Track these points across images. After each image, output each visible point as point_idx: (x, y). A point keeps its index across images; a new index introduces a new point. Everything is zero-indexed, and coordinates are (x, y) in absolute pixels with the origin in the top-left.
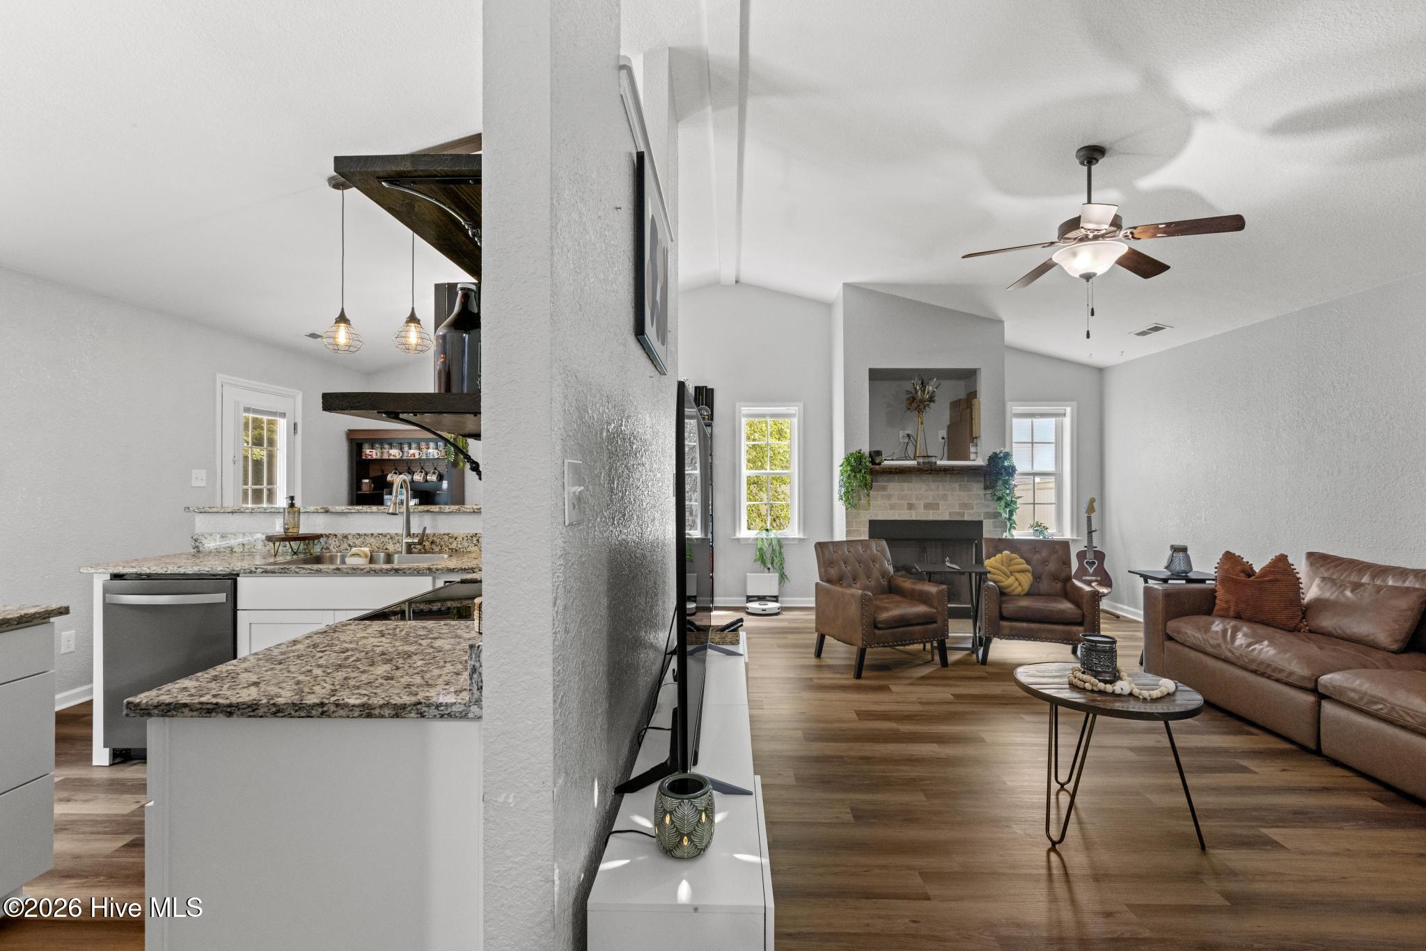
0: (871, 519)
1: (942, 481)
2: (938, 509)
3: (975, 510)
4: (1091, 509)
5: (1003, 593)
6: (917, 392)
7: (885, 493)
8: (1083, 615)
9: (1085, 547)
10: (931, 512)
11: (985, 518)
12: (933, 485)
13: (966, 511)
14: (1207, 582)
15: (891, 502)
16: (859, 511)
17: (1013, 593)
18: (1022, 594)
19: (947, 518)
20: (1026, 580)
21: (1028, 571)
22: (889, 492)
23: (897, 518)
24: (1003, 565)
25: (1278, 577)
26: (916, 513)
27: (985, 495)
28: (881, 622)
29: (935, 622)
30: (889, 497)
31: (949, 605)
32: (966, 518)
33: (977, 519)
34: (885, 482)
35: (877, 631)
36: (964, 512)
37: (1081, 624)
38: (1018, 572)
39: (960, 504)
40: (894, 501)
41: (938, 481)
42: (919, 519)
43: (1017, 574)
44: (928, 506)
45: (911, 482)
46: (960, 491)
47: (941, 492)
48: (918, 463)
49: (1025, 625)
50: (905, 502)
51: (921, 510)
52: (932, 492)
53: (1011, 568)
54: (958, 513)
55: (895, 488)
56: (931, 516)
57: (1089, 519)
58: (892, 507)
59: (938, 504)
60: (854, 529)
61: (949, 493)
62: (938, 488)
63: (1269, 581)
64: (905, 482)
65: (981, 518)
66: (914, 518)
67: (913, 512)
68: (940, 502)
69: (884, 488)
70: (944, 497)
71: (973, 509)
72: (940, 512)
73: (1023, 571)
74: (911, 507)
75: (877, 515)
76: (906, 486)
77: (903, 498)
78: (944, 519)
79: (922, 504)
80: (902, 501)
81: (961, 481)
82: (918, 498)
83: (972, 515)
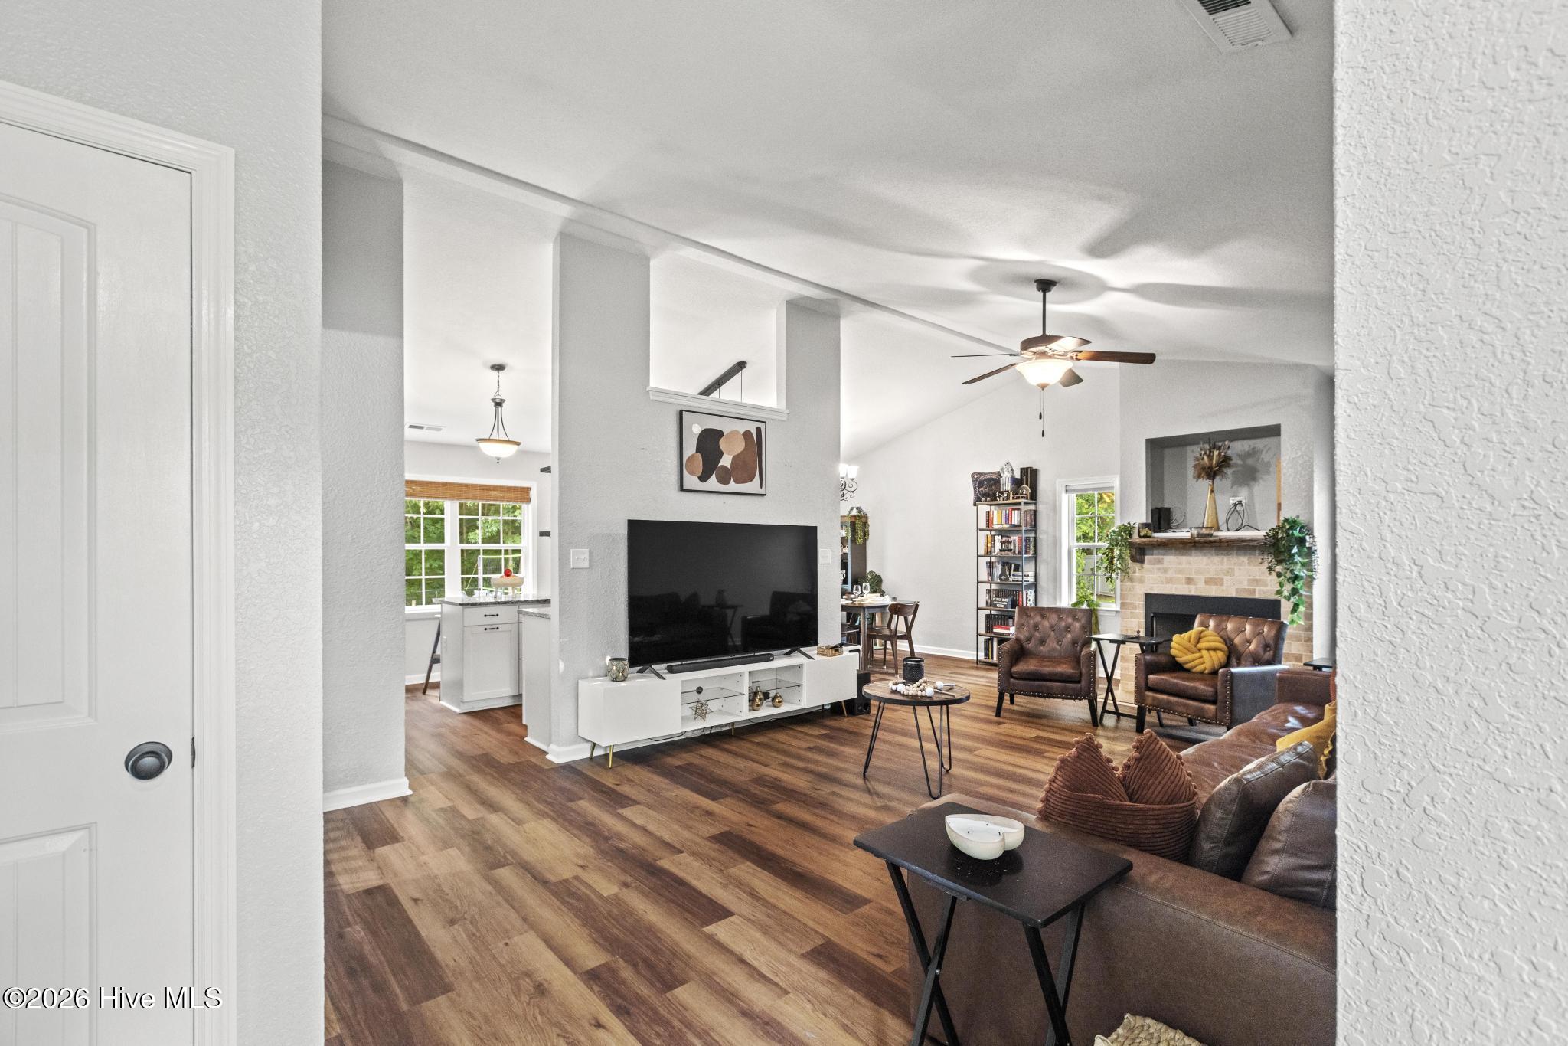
0: (1147, 592)
1: (1227, 554)
2: (1222, 585)
3: (1269, 588)
6: (1203, 459)
10: (1214, 587)
12: (1216, 559)
13: (1257, 588)
15: (1168, 576)
16: (1134, 584)
22: (1166, 564)
23: (1174, 592)
26: (1196, 588)
28: (1016, 673)
29: (1079, 682)
30: (1165, 571)
32: (1257, 596)
33: (1272, 598)
34: (1160, 555)
35: (1014, 680)
36: (1255, 590)
37: (1214, 702)
39: (1249, 580)
40: (1170, 574)
41: (1222, 555)
42: (1200, 594)
44: (1209, 581)
45: (1190, 555)
46: (1250, 565)
47: (1226, 566)
48: (1191, 535)
50: (1182, 577)
51: (1202, 585)
52: (1215, 567)
54: (1248, 590)
55: (1172, 561)
56: (1214, 591)
58: (1169, 581)
59: (1222, 579)
60: (1129, 601)
61: (1235, 568)
62: (1222, 562)
64: (1182, 555)
65: (1278, 598)
66: (1193, 593)
67: (1193, 587)
68: (1225, 577)
69: (1160, 562)
70: (1230, 572)
71: (1266, 586)
72: (1224, 587)
73: (1215, 649)
74: (1189, 581)
75: (1152, 588)
76: (1184, 559)
77: (1180, 571)
78: (1229, 596)
79: (1202, 578)
80: (1180, 576)
81: (1250, 554)
82: (1198, 572)
83: (1264, 593)
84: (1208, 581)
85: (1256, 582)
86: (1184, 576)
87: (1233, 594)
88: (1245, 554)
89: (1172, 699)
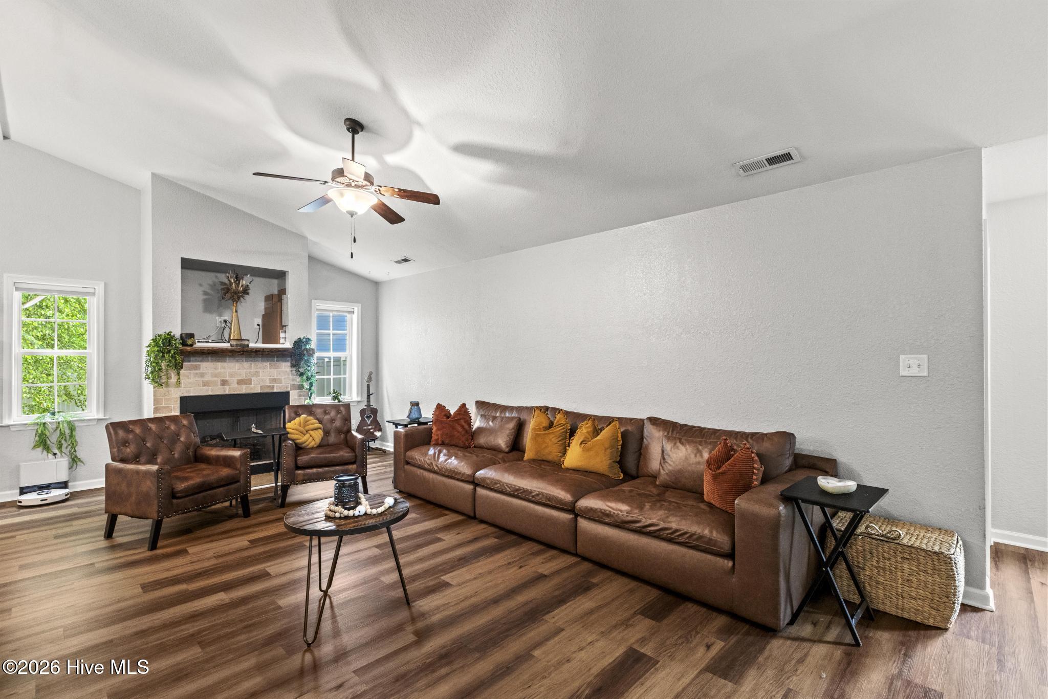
0: (182, 395)
1: (254, 361)
2: (250, 384)
3: (283, 384)
4: (370, 379)
5: (299, 449)
6: (231, 284)
7: (196, 371)
8: (356, 456)
9: (365, 406)
10: (244, 386)
11: (291, 389)
12: (246, 365)
13: (275, 385)
14: (429, 423)
15: (204, 379)
16: (170, 389)
17: (308, 447)
18: (315, 446)
19: (259, 391)
20: (318, 436)
21: (320, 428)
22: (202, 370)
23: (210, 393)
24: (300, 426)
25: (461, 417)
26: (230, 388)
27: (291, 371)
28: (180, 492)
29: (238, 481)
30: (202, 375)
31: (251, 464)
32: (275, 390)
33: (285, 390)
34: (198, 361)
35: (175, 501)
36: (274, 386)
37: (354, 463)
38: (312, 430)
39: (269, 379)
40: (207, 378)
41: (251, 361)
42: (232, 393)
43: (311, 432)
45: (225, 362)
46: (270, 368)
47: (253, 369)
48: (232, 346)
49: (315, 470)
51: (235, 385)
52: (245, 370)
53: (307, 428)
54: (269, 387)
55: (208, 367)
56: (244, 390)
57: (368, 386)
58: (205, 384)
59: (251, 380)
60: (163, 405)
61: (261, 371)
62: (251, 367)
63: (457, 420)
64: (218, 362)
65: (289, 390)
66: (227, 393)
67: (227, 387)
68: (252, 378)
69: (197, 368)
70: (257, 374)
71: (281, 382)
72: (252, 386)
73: (316, 429)
74: (224, 383)
75: (189, 391)
76: (219, 365)
77: (216, 376)
78: (256, 392)
79: (235, 380)
80: (216, 379)
81: (271, 361)
82: (231, 375)
83: (280, 388)
84: (240, 382)
85: (275, 380)
86: (219, 379)
87: (258, 390)
88: (268, 361)
89: (320, 470)
